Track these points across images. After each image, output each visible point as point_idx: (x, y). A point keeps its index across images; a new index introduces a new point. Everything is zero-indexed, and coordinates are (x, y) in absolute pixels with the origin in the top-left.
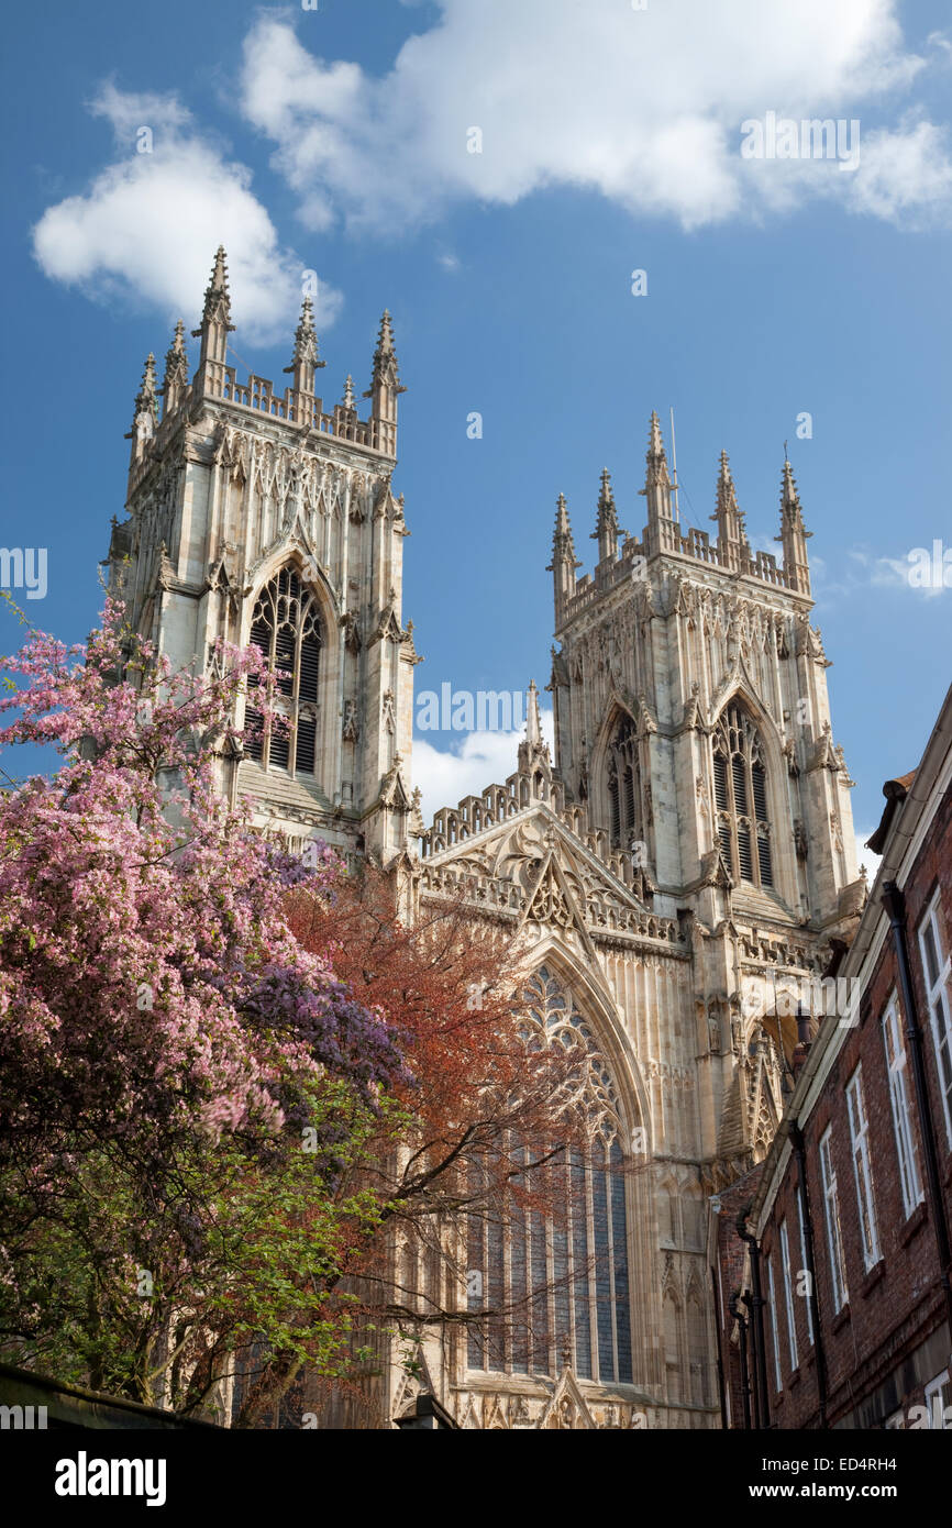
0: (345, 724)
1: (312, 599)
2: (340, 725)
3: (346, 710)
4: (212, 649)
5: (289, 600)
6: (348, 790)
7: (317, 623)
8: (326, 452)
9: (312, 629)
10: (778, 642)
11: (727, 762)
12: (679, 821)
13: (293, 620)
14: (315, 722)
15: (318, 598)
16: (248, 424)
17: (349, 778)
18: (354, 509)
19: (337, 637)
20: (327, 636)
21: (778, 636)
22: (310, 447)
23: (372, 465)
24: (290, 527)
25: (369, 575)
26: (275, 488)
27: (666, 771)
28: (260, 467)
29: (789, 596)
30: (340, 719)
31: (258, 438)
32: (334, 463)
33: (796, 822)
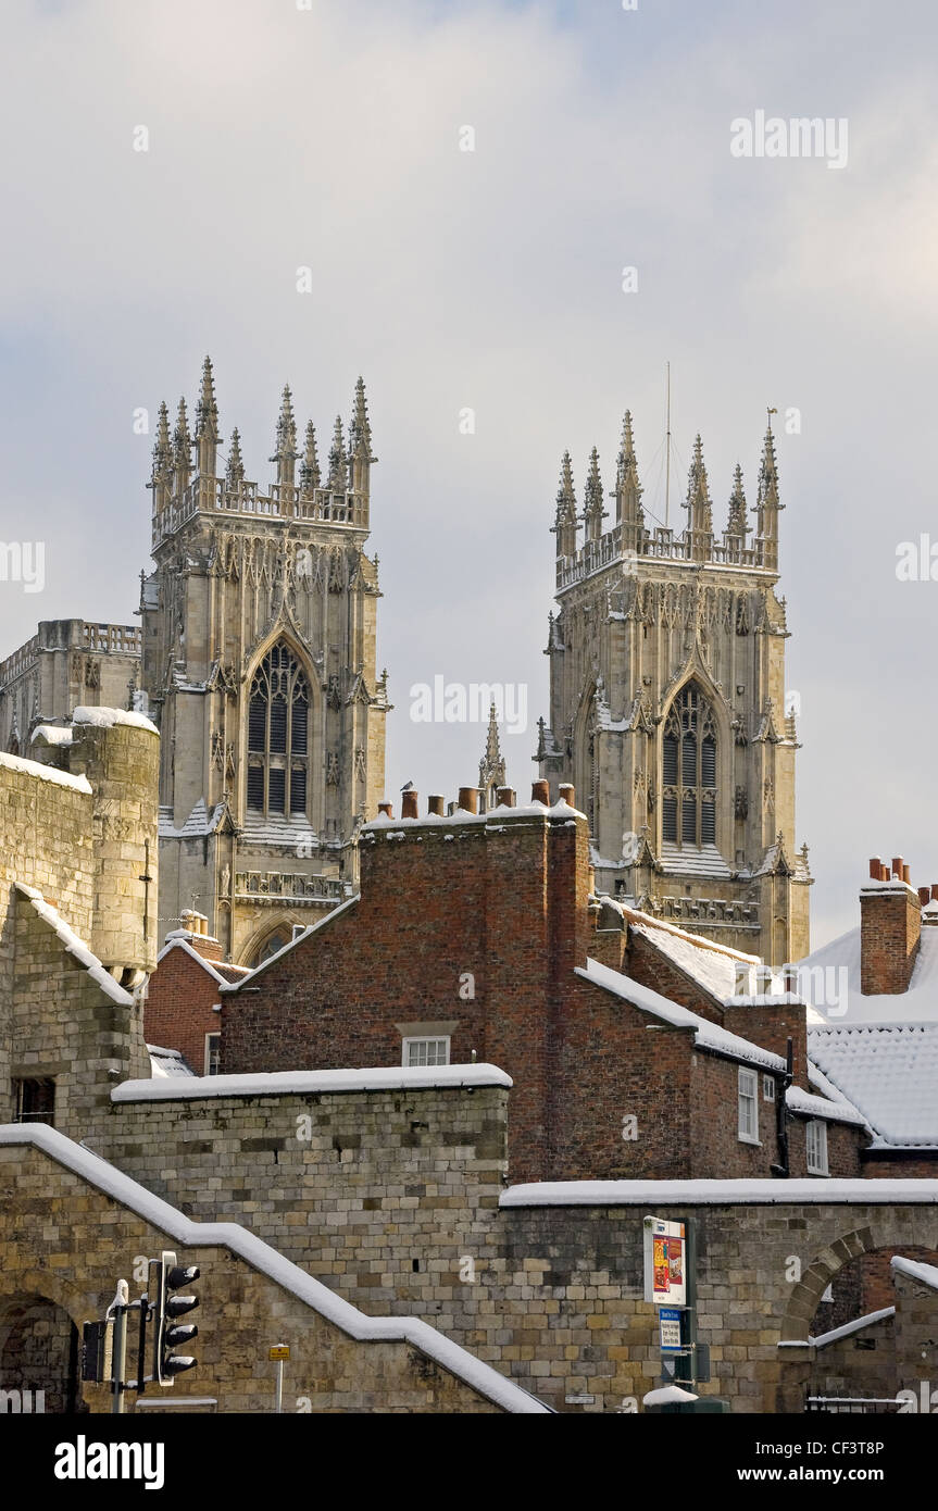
0: (327, 773)
1: (299, 667)
2: (324, 776)
3: (329, 761)
4: (215, 740)
5: (280, 672)
6: (331, 825)
7: (304, 687)
8: (306, 536)
9: (300, 693)
10: (738, 622)
11: (678, 741)
12: (623, 806)
13: (285, 689)
14: (305, 770)
15: (304, 666)
16: (239, 527)
17: (332, 817)
18: (333, 582)
19: (320, 700)
20: (312, 698)
21: (739, 616)
22: (293, 535)
23: (348, 539)
24: (278, 613)
25: (346, 642)
26: (264, 578)
27: (614, 762)
28: (250, 563)
29: (753, 575)
30: (324, 771)
31: (247, 536)
32: (314, 544)
33: (738, 788)
